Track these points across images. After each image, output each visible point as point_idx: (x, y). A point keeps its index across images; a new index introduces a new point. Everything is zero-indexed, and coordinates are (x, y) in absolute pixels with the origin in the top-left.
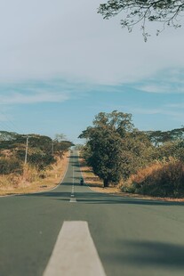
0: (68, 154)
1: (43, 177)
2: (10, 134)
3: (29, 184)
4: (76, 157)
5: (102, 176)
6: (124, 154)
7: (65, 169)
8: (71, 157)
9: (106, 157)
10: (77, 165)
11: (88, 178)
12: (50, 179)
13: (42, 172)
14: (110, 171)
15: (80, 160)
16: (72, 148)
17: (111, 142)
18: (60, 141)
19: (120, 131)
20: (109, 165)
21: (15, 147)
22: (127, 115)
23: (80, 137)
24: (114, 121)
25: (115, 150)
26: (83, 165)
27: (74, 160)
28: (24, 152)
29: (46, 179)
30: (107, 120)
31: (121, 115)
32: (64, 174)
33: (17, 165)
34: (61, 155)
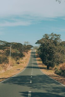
0: (30, 51)
1: (18, 63)
2: (3, 42)
3: (12, 67)
4: (34, 53)
5: (46, 64)
6: (57, 54)
7: (29, 59)
8: (32, 53)
9: (48, 55)
10: (35, 57)
11: (40, 64)
12: (22, 64)
13: (18, 61)
14: (50, 62)
15: (36, 54)
16: (32, 48)
17: (51, 48)
18: (26, 45)
19: (55, 43)
20: (49, 59)
21: (5, 49)
22: (58, 35)
23: (36, 43)
24: (52, 38)
25: (52, 52)
26: (37, 57)
27: (33, 54)
28: (10, 51)
29: (20, 64)
30: (49, 37)
31: (55, 35)
32: (28, 62)
33: (6, 59)
34: (27, 52)
